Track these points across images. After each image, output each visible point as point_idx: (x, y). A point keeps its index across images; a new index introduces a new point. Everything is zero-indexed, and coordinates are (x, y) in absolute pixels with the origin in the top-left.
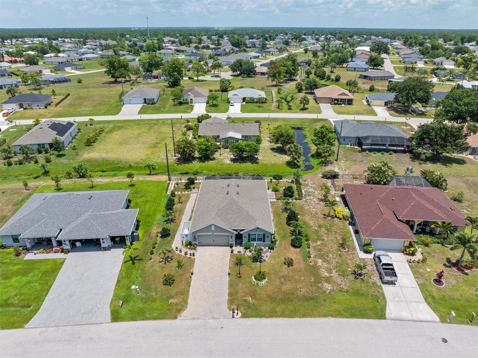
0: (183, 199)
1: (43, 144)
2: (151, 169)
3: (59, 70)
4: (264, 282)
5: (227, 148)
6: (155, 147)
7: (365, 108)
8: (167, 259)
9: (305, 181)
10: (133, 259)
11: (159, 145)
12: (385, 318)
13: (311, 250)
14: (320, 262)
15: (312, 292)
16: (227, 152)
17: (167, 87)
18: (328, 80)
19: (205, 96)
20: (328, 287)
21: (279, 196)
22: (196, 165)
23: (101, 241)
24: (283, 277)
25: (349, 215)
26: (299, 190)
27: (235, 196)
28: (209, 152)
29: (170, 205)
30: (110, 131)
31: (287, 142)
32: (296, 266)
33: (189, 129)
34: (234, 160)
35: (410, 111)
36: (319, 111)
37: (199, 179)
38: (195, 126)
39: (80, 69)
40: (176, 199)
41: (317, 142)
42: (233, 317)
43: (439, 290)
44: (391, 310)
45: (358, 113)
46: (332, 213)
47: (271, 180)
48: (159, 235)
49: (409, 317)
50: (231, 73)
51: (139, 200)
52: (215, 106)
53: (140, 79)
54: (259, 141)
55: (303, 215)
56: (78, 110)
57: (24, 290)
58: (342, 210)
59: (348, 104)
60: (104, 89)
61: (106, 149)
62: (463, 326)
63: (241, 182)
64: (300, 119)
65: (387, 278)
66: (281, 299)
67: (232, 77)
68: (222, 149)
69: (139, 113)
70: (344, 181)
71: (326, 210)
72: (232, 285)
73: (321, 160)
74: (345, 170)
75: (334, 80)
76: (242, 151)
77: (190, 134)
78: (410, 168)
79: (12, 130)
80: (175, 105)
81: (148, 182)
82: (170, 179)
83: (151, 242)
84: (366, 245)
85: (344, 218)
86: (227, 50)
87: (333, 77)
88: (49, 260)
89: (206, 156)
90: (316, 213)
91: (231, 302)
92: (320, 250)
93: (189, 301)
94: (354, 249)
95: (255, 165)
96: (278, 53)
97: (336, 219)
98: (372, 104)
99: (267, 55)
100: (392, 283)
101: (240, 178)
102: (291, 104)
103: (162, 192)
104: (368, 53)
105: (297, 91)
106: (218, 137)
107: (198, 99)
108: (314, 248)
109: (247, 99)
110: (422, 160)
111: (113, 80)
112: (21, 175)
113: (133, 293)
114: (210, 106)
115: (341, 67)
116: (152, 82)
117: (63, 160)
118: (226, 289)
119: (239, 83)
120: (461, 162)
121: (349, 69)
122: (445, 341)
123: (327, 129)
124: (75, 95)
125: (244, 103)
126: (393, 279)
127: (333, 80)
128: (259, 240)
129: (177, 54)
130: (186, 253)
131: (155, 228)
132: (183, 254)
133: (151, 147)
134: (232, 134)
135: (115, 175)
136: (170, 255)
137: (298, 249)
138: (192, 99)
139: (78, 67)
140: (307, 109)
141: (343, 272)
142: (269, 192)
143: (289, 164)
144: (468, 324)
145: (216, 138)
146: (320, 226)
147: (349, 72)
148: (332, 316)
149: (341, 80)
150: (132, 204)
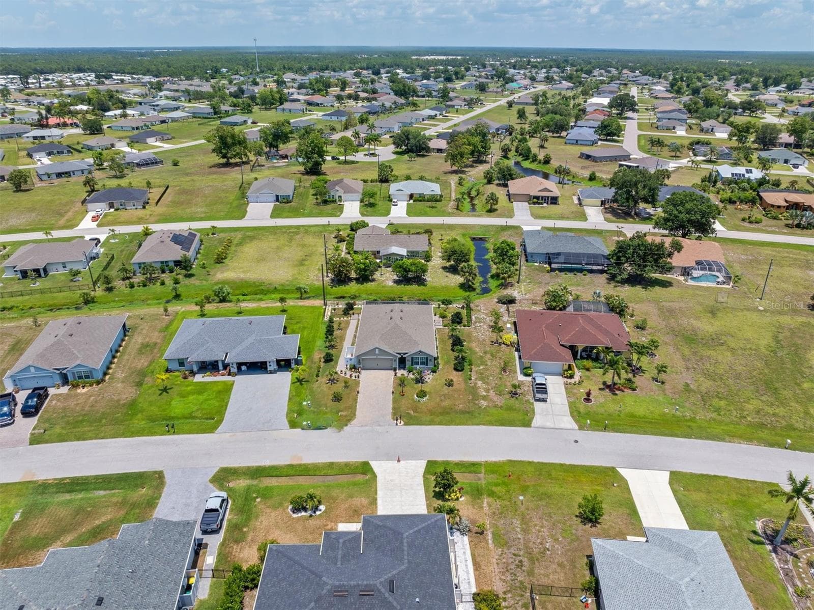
0: (342, 325)
1: (167, 262)
2: (302, 293)
3: (137, 142)
4: (425, 399)
5: (390, 267)
6: (302, 265)
7: (574, 209)
8: (332, 381)
9: (477, 306)
10: (299, 381)
11: (306, 263)
12: (530, 427)
13: (473, 374)
14: (480, 383)
15: (469, 408)
16: (389, 271)
17: (303, 174)
18: (533, 161)
19: (358, 192)
20: (484, 403)
21: (446, 322)
22: (353, 288)
23: (268, 364)
24: (444, 395)
25: (516, 341)
26: (469, 316)
27: (398, 321)
28: (368, 273)
29: (330, 331)
30: (240, 244)
31: (460, 260)
32: (456, 386)
33: (341, 240)
34: (397, 282)
35: (633, 213)
36: (511, 215)
37: (358, 304)
38: (348, 236)
39: (168, 139)
40: (336, 326)
41: (497, 261)
42: (397, 424)
43: (586, 407)
44: (537, 421)
45: (562, 217)
46: (500, 341)
47: (439, 305)
48: (323, 360)
49: (552, 426)
50: (392, 148)
51: (295, 327)
52: (372, 205)
53: (262, 159)
54: (428, 258)
55: (470, 342)
56: (188, 211)
57: (205, 406)
58: (511, 337)
59: (552, 203)
60: (214, 176)
61: (242, 268)
62: (596, 433)
63: (405, 307)
64: (484, 226)
65: (539, 396)
66: (440, 413)
67: (395, 156)
68: (383, 268)
69: (272, 217)
70: (521, 306)
71: (494, 336)
72: (395, 401)
73: (500, 281)
74: (526, 294)
75: (542, 161)
76: (407, 270)
77: (343, 246)
78: (598, 292)
79: (112, 241)
80: (318, 204)
81: (301, 307)
82: (325, 304)
83: (315, 366)
84: (526, 368)
85: (512, 344)
86: (388, 104)
87: (541, 157)
88: (218, 382)
89: (365, 277)
90: (484, 340)
91: (394, 414)
92: (482, 374)
93: (357, 413)
94: (516, 372)
95: (422, 287)
96: (467, 107)
97: (503, 345)
98: (583, 203)
99: (449, 112)
100: (544, 400)
101: (404, 303)
102: (476, 202)
103: (318, 318)
104: (605, 109)
105: (486, 181)
106: (378, 252)
107: (349, 196)
108: (476, 372)
109: (415, 196)
110: (618, 282)
111: (224, 161)
112: (148, 299)
113: (305, 408)
114: (366, 205)
115: (558, 137)
116: (281, 164)
117: (192, 281)
118: (390, 405)
119: (405, 166)
120: (665, 284)
121: (568, 142)
122: (576, 441)
123: (508, 245)
124: (176, 186)
125: (411, 201)
126: (544, 396)
127: (540, 163)
128: (422, 363)
129: (310, 111)
130: (351, 376)
131: (316, 354)
132: (348, 376)
133: (296, 266)
134: (395, 250)
135: (261, 300)
136: (335, 376)
137: (460, 373)
138: (340, 197)
139: (166, 138)
140: (496, 210)
141: (500, 392)
142: (437, 318)
143: (463, 286)
144: (602, 431)
145: (376, 254)
146: (485, 353)
147: (568, 147)
148: (484, 424)
149: (552, 162)
150: (288, 330)
